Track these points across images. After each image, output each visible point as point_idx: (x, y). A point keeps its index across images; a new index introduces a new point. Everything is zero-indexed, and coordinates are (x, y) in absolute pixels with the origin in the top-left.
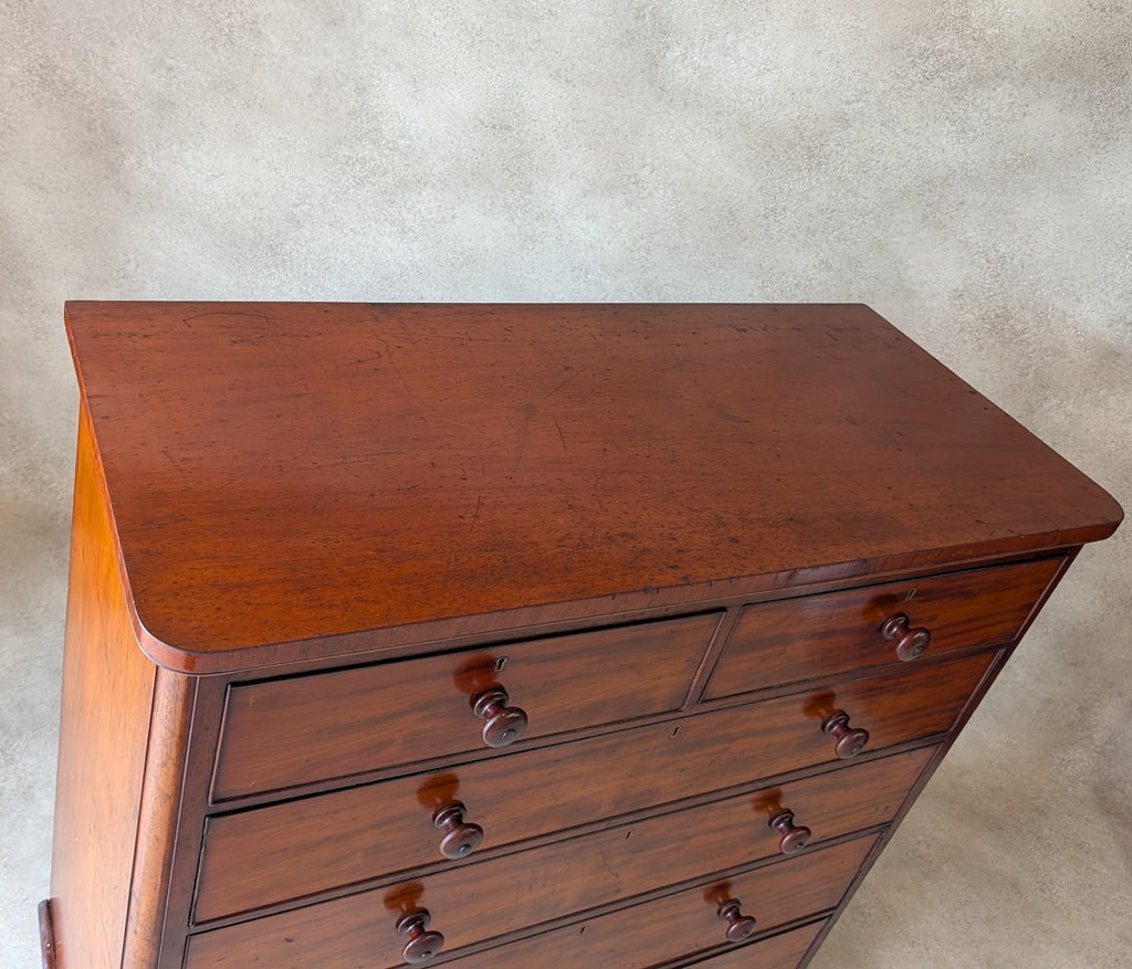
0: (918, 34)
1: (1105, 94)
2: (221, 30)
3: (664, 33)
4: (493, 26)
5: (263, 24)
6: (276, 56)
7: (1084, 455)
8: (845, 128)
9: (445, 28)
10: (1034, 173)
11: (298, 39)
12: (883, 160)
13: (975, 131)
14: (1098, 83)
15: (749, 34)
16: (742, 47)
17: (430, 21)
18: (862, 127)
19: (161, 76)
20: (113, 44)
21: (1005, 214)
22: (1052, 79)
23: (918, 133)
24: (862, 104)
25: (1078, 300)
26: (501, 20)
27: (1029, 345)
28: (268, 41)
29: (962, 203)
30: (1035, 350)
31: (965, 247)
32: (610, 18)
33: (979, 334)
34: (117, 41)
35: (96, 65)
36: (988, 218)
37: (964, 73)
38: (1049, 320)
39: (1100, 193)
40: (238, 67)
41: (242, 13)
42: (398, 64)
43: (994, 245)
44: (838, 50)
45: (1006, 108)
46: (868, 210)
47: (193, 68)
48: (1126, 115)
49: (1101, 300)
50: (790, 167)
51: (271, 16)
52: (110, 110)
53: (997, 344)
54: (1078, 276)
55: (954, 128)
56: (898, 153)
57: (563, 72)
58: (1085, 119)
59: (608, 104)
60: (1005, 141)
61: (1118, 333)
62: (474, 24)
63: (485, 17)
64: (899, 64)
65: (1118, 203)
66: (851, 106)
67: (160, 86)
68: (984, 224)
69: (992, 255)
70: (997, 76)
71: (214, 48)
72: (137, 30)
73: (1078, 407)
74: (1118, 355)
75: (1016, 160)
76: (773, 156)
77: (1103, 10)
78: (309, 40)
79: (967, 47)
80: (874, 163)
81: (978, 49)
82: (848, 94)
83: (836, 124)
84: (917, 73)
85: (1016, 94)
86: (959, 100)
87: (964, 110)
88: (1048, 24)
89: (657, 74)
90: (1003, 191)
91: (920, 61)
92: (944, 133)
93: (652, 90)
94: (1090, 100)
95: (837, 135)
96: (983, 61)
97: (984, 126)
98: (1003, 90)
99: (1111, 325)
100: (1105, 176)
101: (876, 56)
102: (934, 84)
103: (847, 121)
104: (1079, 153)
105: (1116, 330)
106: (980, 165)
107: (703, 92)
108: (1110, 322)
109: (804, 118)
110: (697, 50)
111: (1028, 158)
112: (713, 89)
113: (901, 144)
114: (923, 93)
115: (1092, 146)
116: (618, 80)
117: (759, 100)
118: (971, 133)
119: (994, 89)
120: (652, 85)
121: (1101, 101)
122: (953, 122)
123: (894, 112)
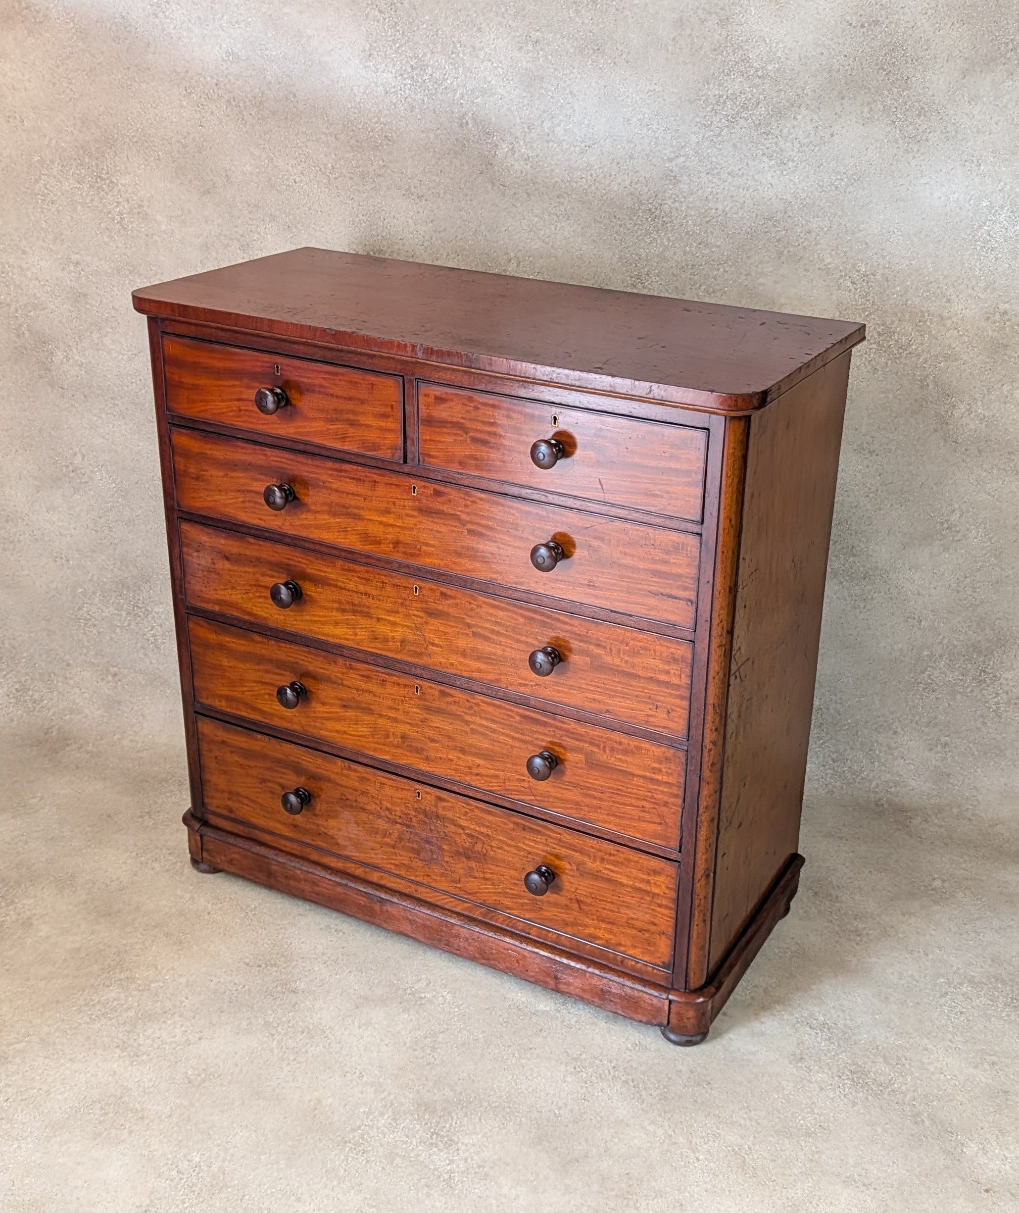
0: (708, 84)
2: (113, 219)
4: (342, 162)
5: (149, 206)
6: (165, 232)
7: (1013, 457)
8: (675, 185)
9: (302, 173)
10: (864, 189)
11: (180, 213)
12: (720, 207)
13: (793, 161)
14: (886, 93)
15: (561, 117)
17: (288, 171)
18: (691, 180)
19: (70, 273)
20: (24, 252)
22: (843, 98)
23: (743, 174)
24: (682, 159)
25: (949, 301)
26: (347, 155)
27: (919, 356)
28: (156, 221)
30: (926, 361)
31: (828, 274)
32: (439, 132)
33: (869, 356)
34: (27, 249)
35: (14, 274)
36: (839, 240)
37: (762, 110)
38: (929, 327)
39: (931, 194)
40: (134, 249)
41: (128, 200)
42: (271, 215)
43: (854, 266)
44: (644, 115)
45: (813, 133)
46: (725, 258)
47: (96, 259)
48: (925, 116)
49: (970, 296)
50: (639, 232)
51: (153, 197)
52: (32, 313)
53: (890, 362)
54: (941, 278)
55: (773, 162)
56: (732, 197)
57: (413, 190)
58: (889, 128)
59: (460, 210)
60: (825, 164)
61: (997, 324)
62: (326, 165)
63: (333, 156)
64: (701, 114)
65: (951, 199)
66: (674, 163)
67: (71, 281)
68: (837, 248)
69: (854, 275)
70: (793, 105)
71: (111, 237)
72: (43, 235)
73: (988, 408)
75: (842, 180)
76: (621, 226)
77: (862, 26)
78: (190, 212)
79: (757, 86)
80: (714, 211)
81: (767, 86)
82: (668, 152)
83: (667, 182)
84: (721, 120)
85: (816, 118)
86: (767, 135)
87: (776, 143)
88: (819, 50)
89: (494, 172)
90: (842, 211)
91: (719, 108)
92: (766, 169)
93: (495, 188)
94: (886, 109)
95: (671, 192)
96: (775, 95)
97: (800, 154)
98: (804, 117)
99: (988, 319)
100: (930, 177)
101: (680, 113)
102: (740, 125)
103: (675, 177)
104: (897, 160)
105: (994, 322)
106: (812, 192)
107: (539, 179)
108: (986, 316)
109: (636, 183)
110: (522, 142)
111: (852, 175)
112: (548, 175)
113: (732, 188)
114: (733, 136)
115: (907, 151)
116: (462, 186)
117: (591, 175)
118: (791, 163)
119: (794, 118)
120: (493, 184)
121: (896, 107)
122: (770, 157)
123: (714, 159)
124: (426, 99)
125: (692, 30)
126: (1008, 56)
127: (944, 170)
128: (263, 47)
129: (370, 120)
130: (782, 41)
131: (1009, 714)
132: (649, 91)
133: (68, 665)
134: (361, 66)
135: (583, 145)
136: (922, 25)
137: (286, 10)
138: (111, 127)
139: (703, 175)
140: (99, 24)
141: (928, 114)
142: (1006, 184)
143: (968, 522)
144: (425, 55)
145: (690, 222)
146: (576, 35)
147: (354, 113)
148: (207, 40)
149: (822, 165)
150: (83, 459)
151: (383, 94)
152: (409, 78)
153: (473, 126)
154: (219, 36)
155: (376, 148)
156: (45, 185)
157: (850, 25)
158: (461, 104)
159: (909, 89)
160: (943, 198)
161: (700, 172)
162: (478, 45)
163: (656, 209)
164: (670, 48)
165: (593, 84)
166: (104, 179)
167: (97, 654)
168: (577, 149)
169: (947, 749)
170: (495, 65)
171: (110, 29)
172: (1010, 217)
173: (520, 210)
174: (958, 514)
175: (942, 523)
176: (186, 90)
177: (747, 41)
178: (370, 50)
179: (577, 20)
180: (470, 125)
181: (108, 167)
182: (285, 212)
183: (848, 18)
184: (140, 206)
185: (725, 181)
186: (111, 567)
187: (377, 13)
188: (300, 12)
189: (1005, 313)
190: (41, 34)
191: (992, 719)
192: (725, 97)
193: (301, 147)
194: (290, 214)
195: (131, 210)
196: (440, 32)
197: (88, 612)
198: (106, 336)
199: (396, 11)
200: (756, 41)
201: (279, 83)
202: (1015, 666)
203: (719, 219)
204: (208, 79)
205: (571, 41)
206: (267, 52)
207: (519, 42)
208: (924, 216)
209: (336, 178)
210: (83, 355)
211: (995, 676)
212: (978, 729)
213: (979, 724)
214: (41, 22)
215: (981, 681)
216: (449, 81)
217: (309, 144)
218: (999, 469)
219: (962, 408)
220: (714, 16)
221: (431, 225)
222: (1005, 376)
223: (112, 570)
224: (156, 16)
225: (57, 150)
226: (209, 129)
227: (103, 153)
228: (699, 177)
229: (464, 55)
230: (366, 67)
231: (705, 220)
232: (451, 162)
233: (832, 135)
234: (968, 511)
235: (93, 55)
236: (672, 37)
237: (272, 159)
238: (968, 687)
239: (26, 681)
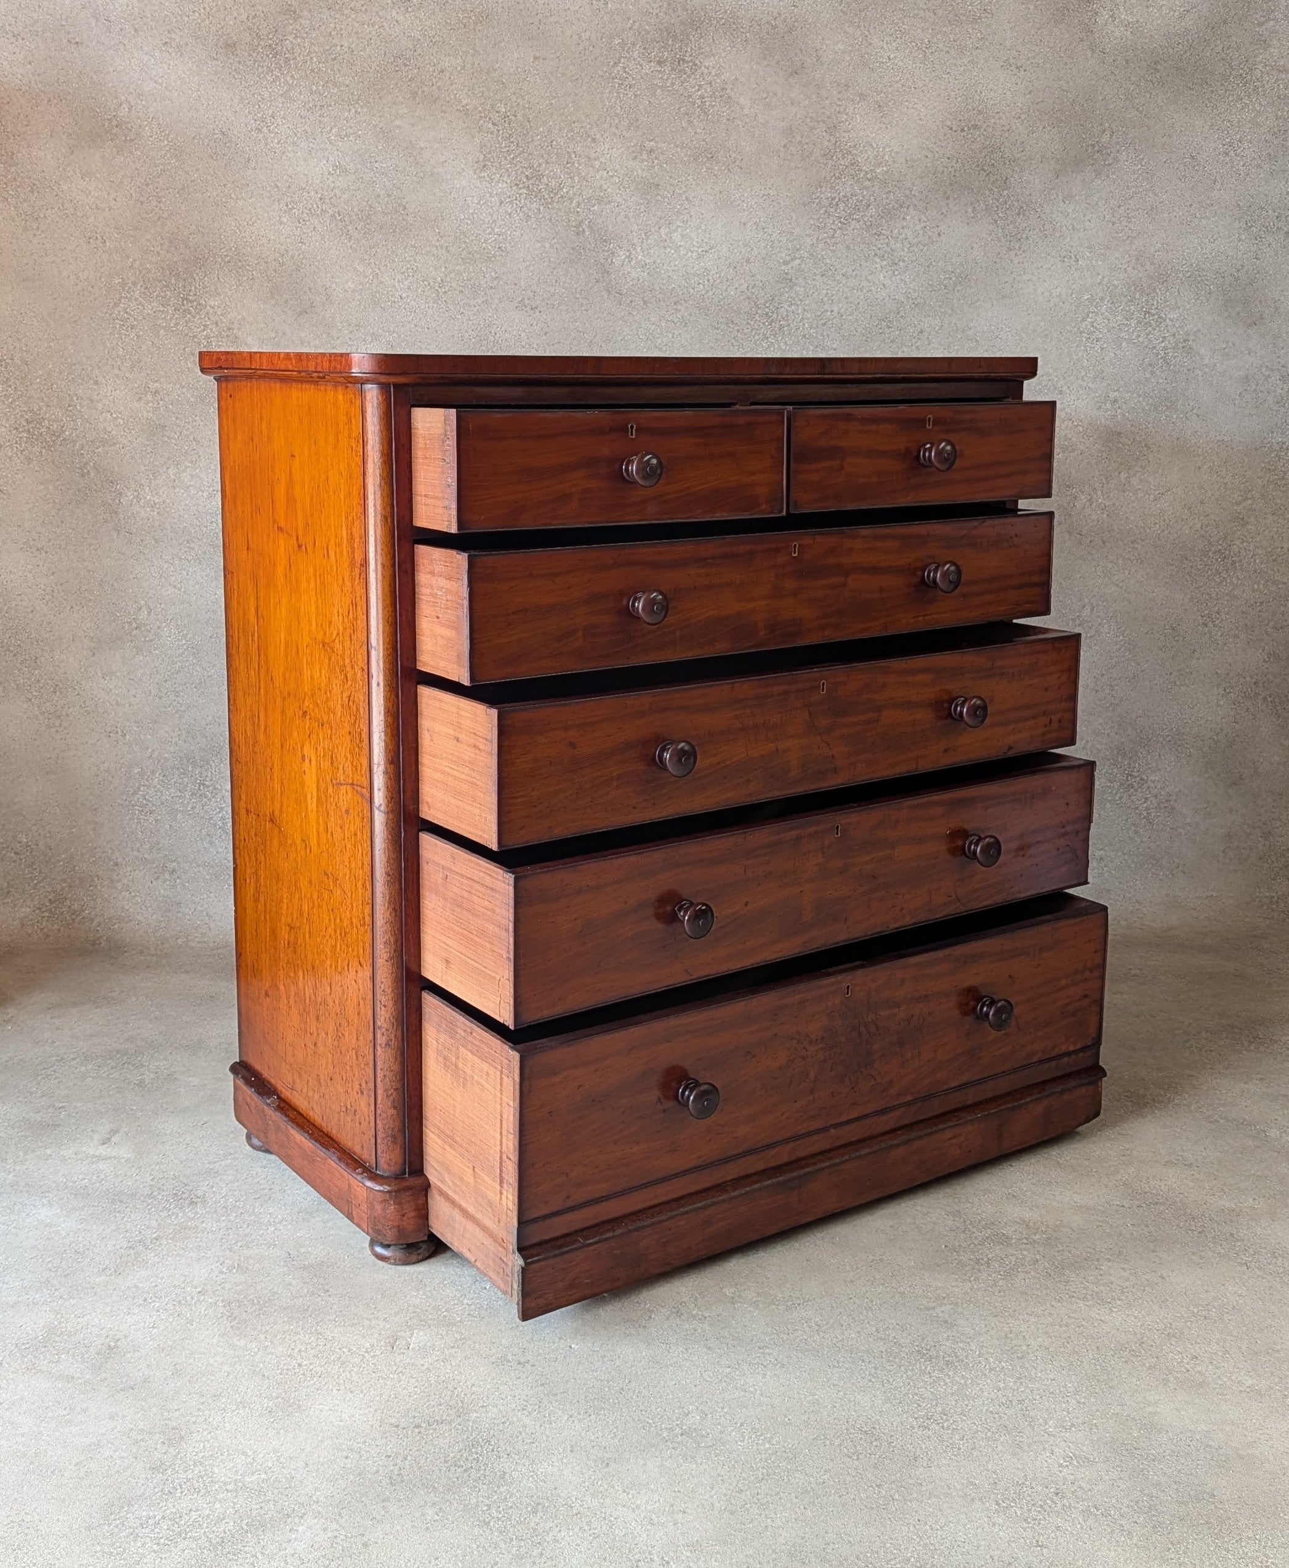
0: (821, 187)
1: (998, 200)
3: (605, 241)
4: (452, 275)
8: (791, 288)
9: (409, 288)
10: (971, 287)
11: (273, 335)
12: (836, 309)
13: (904, 261)
14: (987, 192)
15: (679, 223)
16: (676, 237)
17: (394, 286)
18: (806, 283)
19: (147, 403)
20: (96, 383)
21: (963, 332)
22: (948, 198)
23: (856, 275)
24: (798, 262)
26: (459, 267)
29: (921, 332)
32: (555, 240)
34: (100, 379)
35: (82, 407)
37: (872, 211)
39: (1035, 290)
44: (760, 218)
45: (921, 232)
48: (1024, 214)
50: (756, 337)
51: (244, 319)
52: (100, 450)
55: (885, 263)
56: (846, 298)
57: (526, 302)
58: (991, 227)
60: (934, 264)
61: (1109, 413)
62: (435, 278)
63: (443, 269)
64: (816, 217)
65: (1054, 294)
66: (790, 266)
67: (148, 412)
70: (901, 206)
72: (119, 363)
73: (1109, 498)
74: (1119, 434)
75: (951, 279)
77: (963, 130)
79: (867, 188)
80: (829, 313)
81: (877, 188)
82: (783, 255)
83: (783, 285)
84: (834, 221)
85: (924, 218)
86: (879, 235)
87: (887, 244)
88: (924, 152)
89: (610, 281)
90: (953, 310)
91: (832, 210)
92: (879, 269)
93: (612, 297)
94: (988, 208)
95: (787, 295)
96: (884, 196)
97: (910, 254)
98: (912, 217)
99: (1100, 407)
100: (1033, 274)
101: (794, 215)
102: (852, 227)
103: (791, 280)
104: (1001, 258)
105: (1107, 411)
106: (922, 292)
107: (656, 287)
108: (1098, 405)
109: (753, 288)
110: (639, 249)
111: (960, 274)
112: (664, 281)
113: (846, 290)
114: (846, 237)
115: (1010, 249)
116: (578, 296)
117: (708, 281)
118: (901, 264)
119: (904, 218)
120: (609, 292)
121: (997, 207)
122: (882, 258)
123: (828, 261)
124: (542, 208)
125: (802, 137)
126: (1096, 157)
127: (1045, 267)
128: (373, 160)
129: (484, 231)
130: (888, 146)
131: (1161, 819)
132: (764, 195)
133: (116, 864)
134: (475, 177)
135: (700, 250)
136: (1017, 128)
137: (397, 123)
138: (202, 246)
139: (818, 277)
140: (196, 141)
141: (1027, 213)
142: (1103, 277)
143: (1099, 617)
144: (540, 165)
145: (807, 325)
146: (690, 145)
147: (467, 224)
148: (313, 155)
149: (931, 264)
150: (149, 613)
151: (498, 204)
152: (524, 187)
153: (590, 234)
154: (327, 149)
155: (489, 259)
156: (125, 309)
157: (951, 129)
158: (578, 212)
159: (1008, 188)
160: (1046, 294)
161: (815, 274)
162: (593, 155)
163: (773, 312)
164: (782, 155)
165: (709, 191)
166: (192, 302)
167: (151, 849)
168: (695, 254)
169: (1103, 864)
170: (611, 174)
171: (208, 145)
172: (1111, 308)
173: (636, 318)
174: (1088, 608)
175: (1074, 620)
176: (287, 206)
177: (855, 146)
178: (484, 160)
179: (690, 130)
180: (587, 233)
181: (196, 287)
182: (389, 331)
183: (949, 123)
184: (229, 329)
185: (839, 282)
186: (174, 740)
187: (490, 125)
188: (413, 125)
189: (1116, 401)
190: (131, 152)
191: (1145, 826)
192: (837, 200)
193: (409, 262)
194: (394, 332)
195: (220, 333)
196: (555, 143)
197: (144, 797)
198: (184, 471)
199: (509, 124)
200: (864, 147)
201: (389, 196)
202: (1160, 767)
203: (835, 321)
204: (313, 193)
205: (684, 150)
206: (377, 165)
207: (633, 152)
208: (1030, 312)
209: (445, 292)
210: (157, 494)
211: (1142, 779)
212: (1131, 838)
213: (1131, 834)
214: (132, 140)
215: (1128, 786)
216: (565, 190)
217: (418, 258)
218: (1124, 559)
219: (1084, 498)
220: (821, 124)
221: (544, 337)
222: (1121, 464)
223: (176, 743)
224: (260, 131)
225: (141, 272)
226: (309, 246)
227: (192, 274)
228: (814, 280)
229: (579, 164)
230: (480, 177)
231: (820, 323)
232: (567, 271)
233: (939, 235)
234: (1098, 605)
235: (187, 173)
236: (782, 143)
237: (377, 274)
238: (1116, 794)
239: (63, 889)
